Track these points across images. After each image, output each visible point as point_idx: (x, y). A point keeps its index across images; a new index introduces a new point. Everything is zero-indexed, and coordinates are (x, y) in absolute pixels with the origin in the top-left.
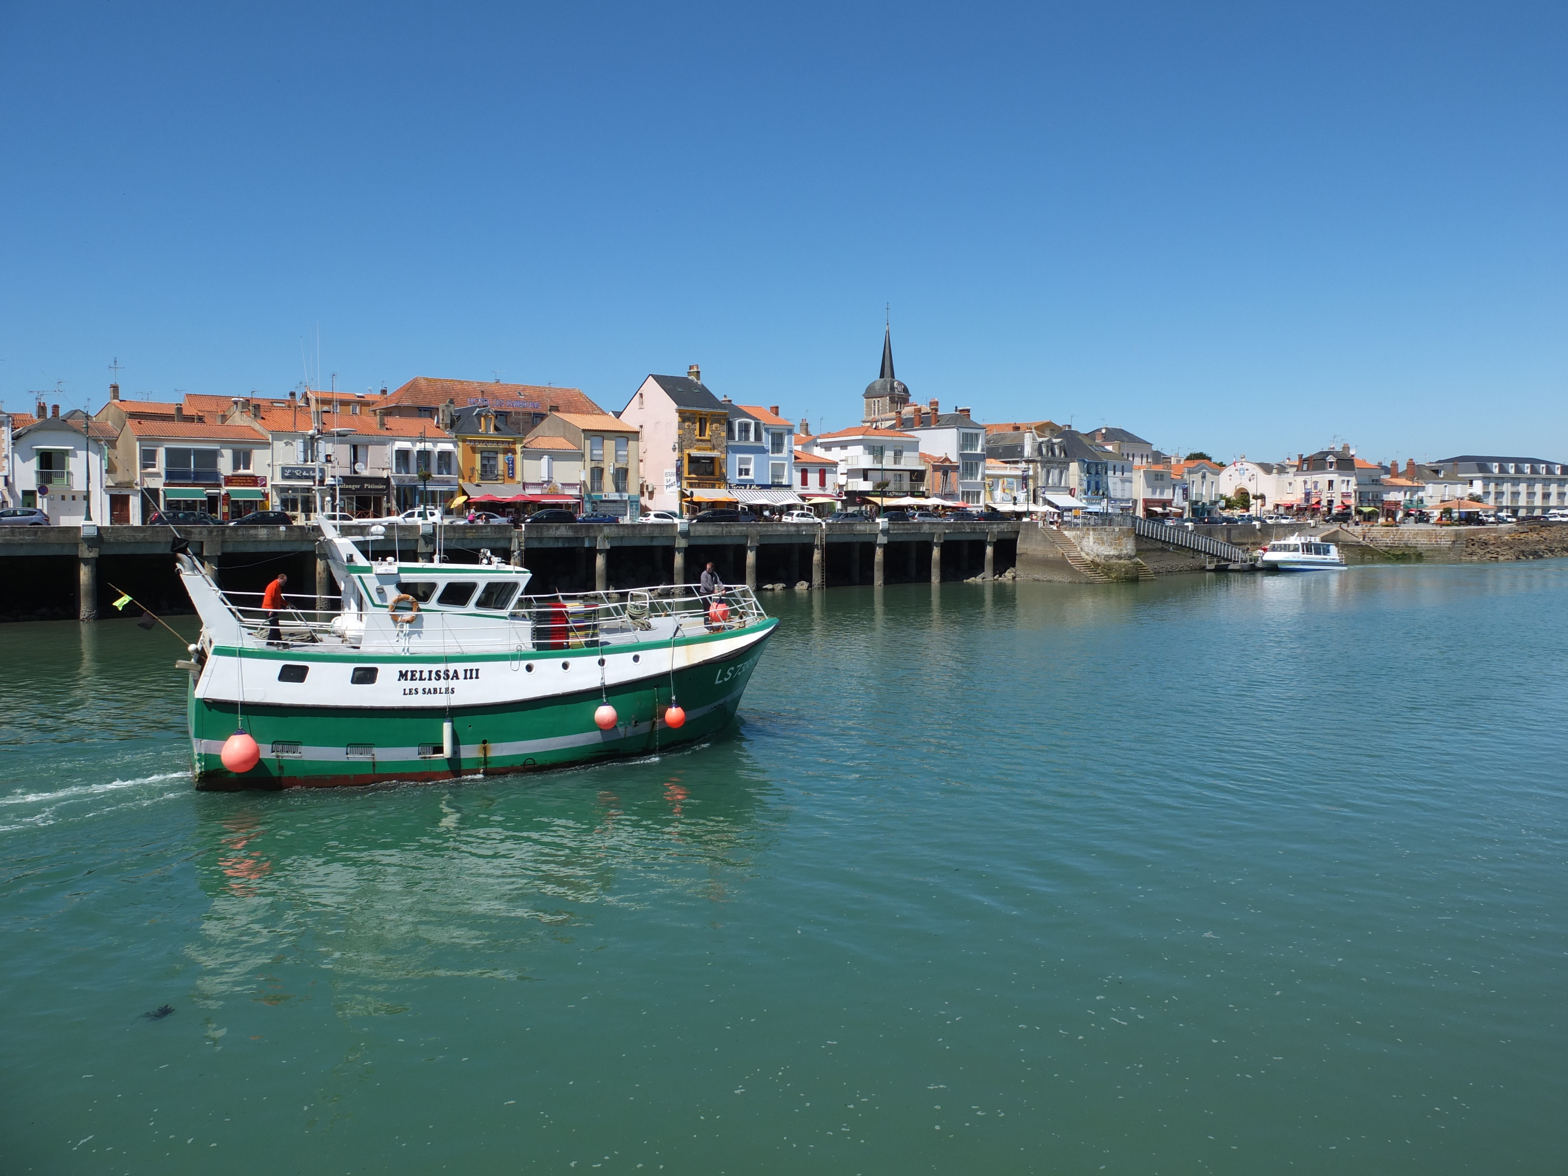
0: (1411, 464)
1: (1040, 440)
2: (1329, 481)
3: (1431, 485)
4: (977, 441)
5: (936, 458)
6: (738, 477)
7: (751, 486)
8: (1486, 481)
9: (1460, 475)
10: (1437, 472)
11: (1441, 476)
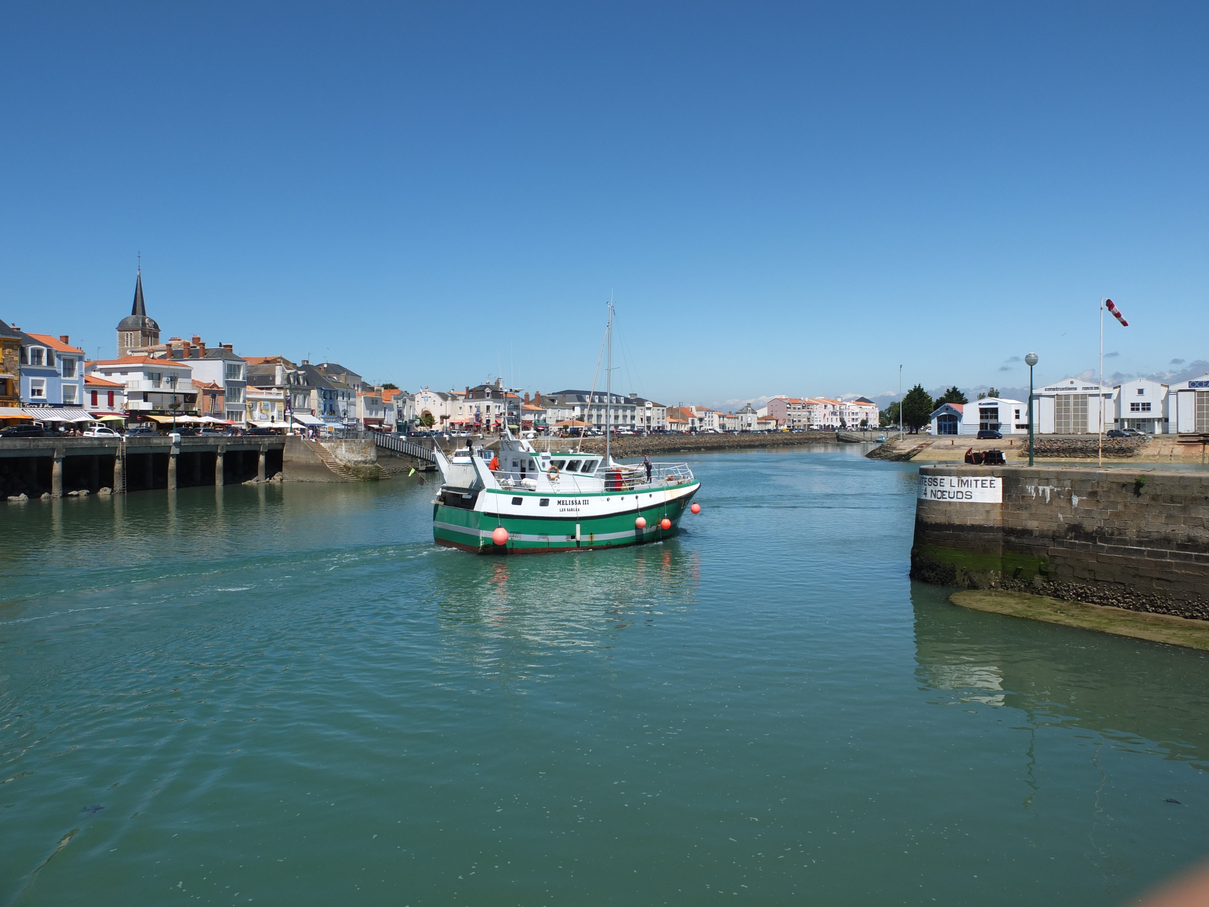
0: (537, 395)
1: (289, 371)
2: (487, 406)
3: (550, 409)
4: (239, 371)
5: (205, 384)
6: (31, 397)
7: (43, 405)
8: (583, 407)
9: (567, 403)
10: (553, 401)
11: (556, 404)
